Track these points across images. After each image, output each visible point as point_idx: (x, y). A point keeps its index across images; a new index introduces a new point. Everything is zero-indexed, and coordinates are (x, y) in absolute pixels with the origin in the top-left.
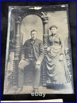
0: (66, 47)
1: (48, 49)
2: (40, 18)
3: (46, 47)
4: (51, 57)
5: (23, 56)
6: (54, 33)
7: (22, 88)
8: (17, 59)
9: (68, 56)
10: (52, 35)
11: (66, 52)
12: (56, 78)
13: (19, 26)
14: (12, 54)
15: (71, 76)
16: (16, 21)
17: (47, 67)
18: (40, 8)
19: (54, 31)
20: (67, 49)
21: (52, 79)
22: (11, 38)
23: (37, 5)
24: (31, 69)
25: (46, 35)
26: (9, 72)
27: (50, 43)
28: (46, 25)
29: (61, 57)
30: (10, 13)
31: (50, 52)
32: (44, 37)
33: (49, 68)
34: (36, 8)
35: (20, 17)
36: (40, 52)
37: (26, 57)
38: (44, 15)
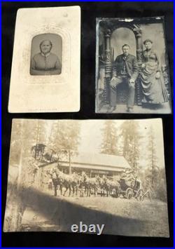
0: (163, 64)
1: (143, 65)
2: (132, 32)
3: (140, 63)
4: (146, 74)
5: (115, 73)
6: (149, 48)
7: (115, 107)
8: (108, 76)
9: (166, 74)
10: (147, 50)
11: (164, 69)
12: (152, 97)
13: (108, 40)
14: (103, 72)
15: (169, 95)
16: (105, 34)
17: (141, 85)
18: (132, 20)
19: (149, 45)
20: (164, 66)
21: (148, 98)
22: (100, 53)
23: (128, 17)
24: (123, 87)
26: (100, 90)
27: (145, 59)
28: (139, 40)
29: (158, 75)
30: (97, 26)
31: (145, 69)
32: (137, 53)
33: (144, 86)
34: (126, 20)
35: (109, 30)
37: (118, 74)
38: (137, 28)
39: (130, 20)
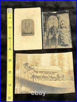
0: (69, 29)
1: (61, 30)
2: (56, 17)
3: (60, 29)
5: (50, 34)
7: (51, 46)
8: (48, 35)
9: (70, 33)
10: (62, 24)
11: (69, 31)
13: (47, 21)
14: (45, 33)
16: (45, 18)
19: (63, 22)
21: (63, 42)
23: (54, 11)
24: (54, 39)
25: (60, 24)
26: (45, 40)
27: (62, 28)
28: (59, 20)
32: (59, 25)
35: (47, 17)
36: (57, 32)
37: (52, 34)
38: (58, 15)
39: (55, 12)
